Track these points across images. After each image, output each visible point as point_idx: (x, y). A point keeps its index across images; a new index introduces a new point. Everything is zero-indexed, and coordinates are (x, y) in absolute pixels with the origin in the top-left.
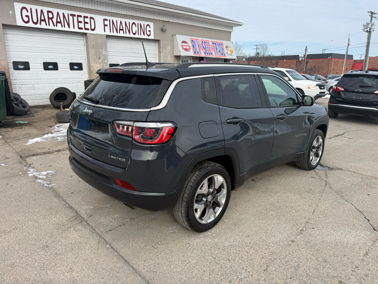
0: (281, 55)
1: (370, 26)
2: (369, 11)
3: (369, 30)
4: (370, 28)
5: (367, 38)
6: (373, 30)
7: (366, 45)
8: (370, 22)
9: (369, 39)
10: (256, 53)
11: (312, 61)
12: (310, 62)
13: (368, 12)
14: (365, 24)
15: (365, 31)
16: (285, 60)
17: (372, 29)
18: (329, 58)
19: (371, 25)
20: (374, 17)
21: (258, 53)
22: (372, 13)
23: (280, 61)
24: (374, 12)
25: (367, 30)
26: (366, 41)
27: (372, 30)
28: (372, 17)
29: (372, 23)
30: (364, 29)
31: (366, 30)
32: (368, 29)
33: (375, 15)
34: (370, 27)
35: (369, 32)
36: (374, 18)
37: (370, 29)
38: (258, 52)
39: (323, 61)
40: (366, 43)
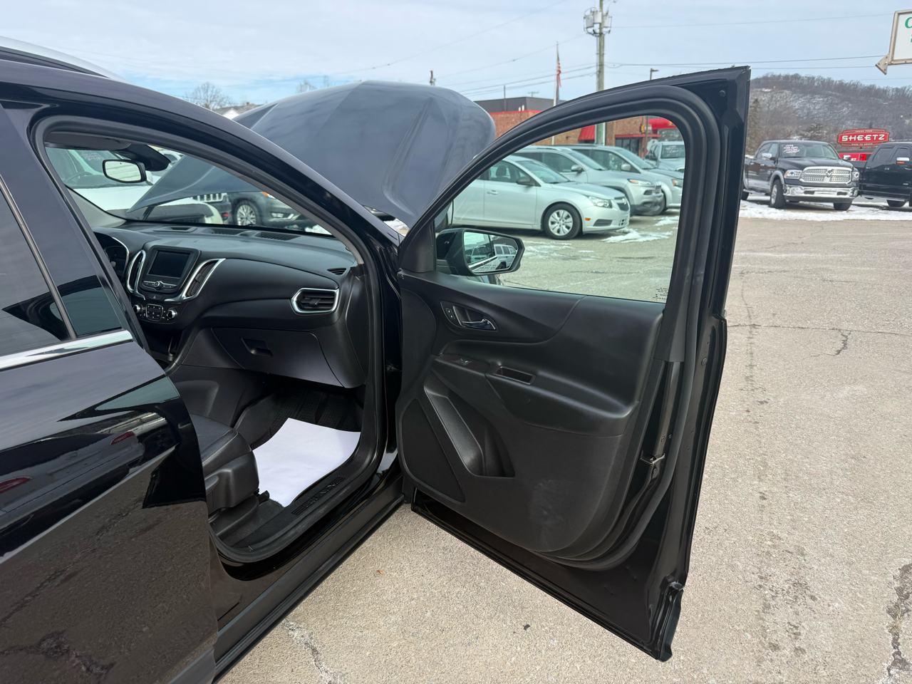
1: (599, 19)
3: (598, 31)
4: (600, 24)
6: (608, 29)
7: (595, 70)
8: (598, 9)
9: (601, 54)
14: (588, 13)
15: (590, 33)
17: (606, 27)
18: (521, 109)
19: (603, 16)
25: (594, 31)
26: (595, 59)
29: (605, 12)
30: (587, 28)
31: (590, 30)
32: (597, 27)
34: (600, 21)
35: (600, 36)
37: (600, 28)
39: (507, 118)
40: (595, 65)
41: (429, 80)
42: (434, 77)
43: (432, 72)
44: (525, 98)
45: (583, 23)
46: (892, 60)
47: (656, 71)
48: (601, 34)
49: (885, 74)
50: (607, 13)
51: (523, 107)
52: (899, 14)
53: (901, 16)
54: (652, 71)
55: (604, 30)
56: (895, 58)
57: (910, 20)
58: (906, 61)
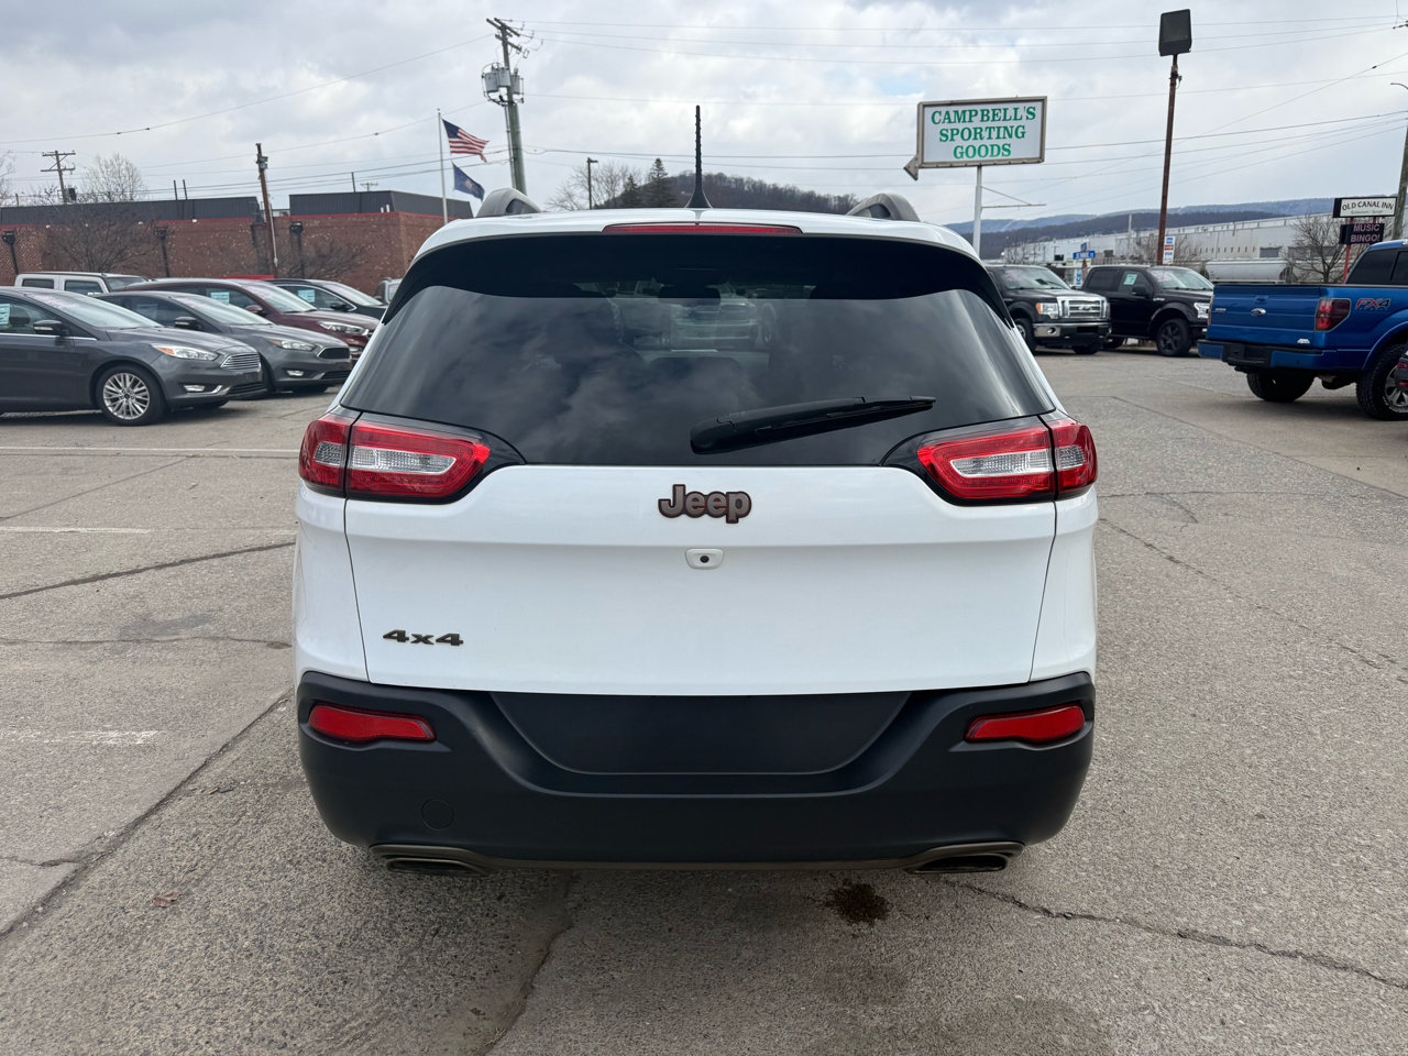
0: (173, 197)
1: (506, 81)
2: (492, 19)
3: (505, 98)
4: (509, 88)
5: (505, 129)
6: (521, 96)
7: (507, 155)
8: (503, 65)
9: (514, 132)
10: (63, 190)
11: (317, 223)
12: (314, 230)
13: (488, 20)
14: (489, 70)
15: (494, 101)
16: (195, 221)
17: (518, 93)
18: (385, 210)
19: (511, 76)
20: (513, 46)
21: (72, 191)
22: (503, 28)
23: (173, 226)
24: (508, 24)
25: (501, 97)
27: (515, 97)
28: (505, 44)
29: (512, 71)
30: (488, 92)
32: (503, 91)
33: (515, 36)
34: (508, 84)
35: (511, 107)
36: (514, 50)
37: (510, 95)
38: (66, 187)
39: (364, 222)
40: (507, 148)
41: (256, 159)
42: (263, 155)
43: (259, 146)
44: (388, 193)
45: (482, 85)
46: (923, 163)
47: (596, 161)
48: (511, 102)
49: (916, 179)
50: (516, 72)
51: (388, 206)
52: (926, 105)
53: (926, 109)
54: (590, 161)
55: (516, 97)
56: (925, 161)
57: (937, 114)
58: (938, 165)
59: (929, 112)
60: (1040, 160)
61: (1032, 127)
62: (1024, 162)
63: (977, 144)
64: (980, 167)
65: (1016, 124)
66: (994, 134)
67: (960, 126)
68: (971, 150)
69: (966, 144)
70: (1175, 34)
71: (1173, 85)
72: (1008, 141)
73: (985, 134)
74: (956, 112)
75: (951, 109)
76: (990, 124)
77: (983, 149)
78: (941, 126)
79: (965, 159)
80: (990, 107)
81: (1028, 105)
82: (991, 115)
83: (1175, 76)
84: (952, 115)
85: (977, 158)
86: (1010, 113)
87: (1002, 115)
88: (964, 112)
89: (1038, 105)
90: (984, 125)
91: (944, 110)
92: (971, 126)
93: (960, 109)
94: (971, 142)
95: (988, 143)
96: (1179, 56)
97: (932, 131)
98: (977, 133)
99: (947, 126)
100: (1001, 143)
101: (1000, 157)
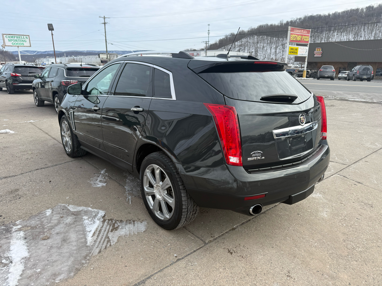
49: (5, 48)
52: (3, 34)
56: (6, 45)
57: (7, 37)
58: (9, 46)
59: (5, 36)
60: (30, 46)
61: (28, 40)
62: (27, 46)
63: (17, 42)
64: (18, 47)
65: (24, 39)
66: (20, 41)
67: (13, 39)
68: (15, 44)
69: (14, 42)
70: (51, 28)
71: (52, 36)
72: (23, 42)
73: (18, 41)
74: (11, 36)
75: (10, 35)
76: (18, 39)
77: (18, 44)
78: (8, 39)
79: (15, 45)
80: (18, 36)
81: (26, 36)
82: (18, 37)
83: (52, 34)
84: (10, 37)
85: (17, 45)
86: (22, 37)
87: (21, 37)
88: (13, 36)
89: (28, 36)
90: (17, 39)
91: (8, 35)
92: (15, 39)
93: (12, 36)
94: (15, 42)
95: (19, 42)
96: (52, 31)
97: (6, 40)
98: (16, 41)
99: (9, 38)
100: (22, 43)
101: (22, 45)
